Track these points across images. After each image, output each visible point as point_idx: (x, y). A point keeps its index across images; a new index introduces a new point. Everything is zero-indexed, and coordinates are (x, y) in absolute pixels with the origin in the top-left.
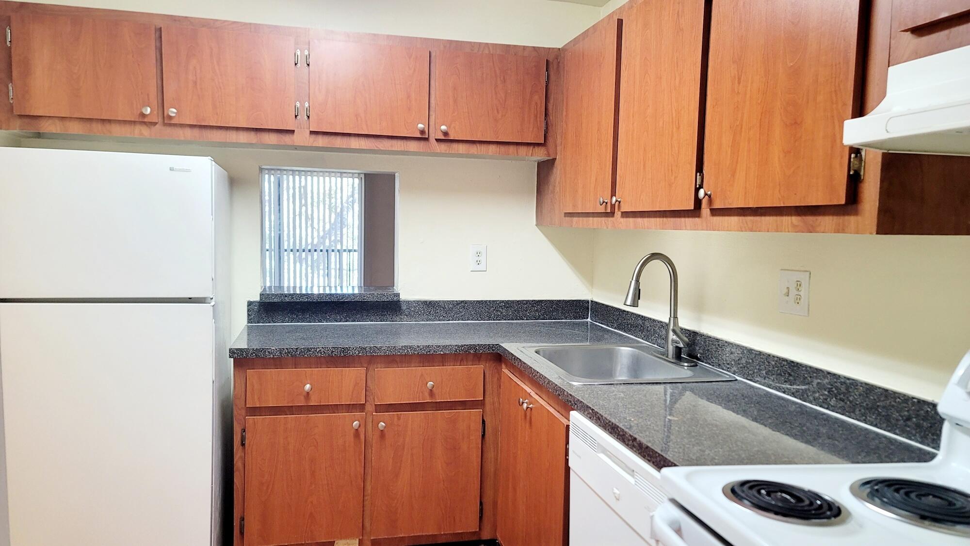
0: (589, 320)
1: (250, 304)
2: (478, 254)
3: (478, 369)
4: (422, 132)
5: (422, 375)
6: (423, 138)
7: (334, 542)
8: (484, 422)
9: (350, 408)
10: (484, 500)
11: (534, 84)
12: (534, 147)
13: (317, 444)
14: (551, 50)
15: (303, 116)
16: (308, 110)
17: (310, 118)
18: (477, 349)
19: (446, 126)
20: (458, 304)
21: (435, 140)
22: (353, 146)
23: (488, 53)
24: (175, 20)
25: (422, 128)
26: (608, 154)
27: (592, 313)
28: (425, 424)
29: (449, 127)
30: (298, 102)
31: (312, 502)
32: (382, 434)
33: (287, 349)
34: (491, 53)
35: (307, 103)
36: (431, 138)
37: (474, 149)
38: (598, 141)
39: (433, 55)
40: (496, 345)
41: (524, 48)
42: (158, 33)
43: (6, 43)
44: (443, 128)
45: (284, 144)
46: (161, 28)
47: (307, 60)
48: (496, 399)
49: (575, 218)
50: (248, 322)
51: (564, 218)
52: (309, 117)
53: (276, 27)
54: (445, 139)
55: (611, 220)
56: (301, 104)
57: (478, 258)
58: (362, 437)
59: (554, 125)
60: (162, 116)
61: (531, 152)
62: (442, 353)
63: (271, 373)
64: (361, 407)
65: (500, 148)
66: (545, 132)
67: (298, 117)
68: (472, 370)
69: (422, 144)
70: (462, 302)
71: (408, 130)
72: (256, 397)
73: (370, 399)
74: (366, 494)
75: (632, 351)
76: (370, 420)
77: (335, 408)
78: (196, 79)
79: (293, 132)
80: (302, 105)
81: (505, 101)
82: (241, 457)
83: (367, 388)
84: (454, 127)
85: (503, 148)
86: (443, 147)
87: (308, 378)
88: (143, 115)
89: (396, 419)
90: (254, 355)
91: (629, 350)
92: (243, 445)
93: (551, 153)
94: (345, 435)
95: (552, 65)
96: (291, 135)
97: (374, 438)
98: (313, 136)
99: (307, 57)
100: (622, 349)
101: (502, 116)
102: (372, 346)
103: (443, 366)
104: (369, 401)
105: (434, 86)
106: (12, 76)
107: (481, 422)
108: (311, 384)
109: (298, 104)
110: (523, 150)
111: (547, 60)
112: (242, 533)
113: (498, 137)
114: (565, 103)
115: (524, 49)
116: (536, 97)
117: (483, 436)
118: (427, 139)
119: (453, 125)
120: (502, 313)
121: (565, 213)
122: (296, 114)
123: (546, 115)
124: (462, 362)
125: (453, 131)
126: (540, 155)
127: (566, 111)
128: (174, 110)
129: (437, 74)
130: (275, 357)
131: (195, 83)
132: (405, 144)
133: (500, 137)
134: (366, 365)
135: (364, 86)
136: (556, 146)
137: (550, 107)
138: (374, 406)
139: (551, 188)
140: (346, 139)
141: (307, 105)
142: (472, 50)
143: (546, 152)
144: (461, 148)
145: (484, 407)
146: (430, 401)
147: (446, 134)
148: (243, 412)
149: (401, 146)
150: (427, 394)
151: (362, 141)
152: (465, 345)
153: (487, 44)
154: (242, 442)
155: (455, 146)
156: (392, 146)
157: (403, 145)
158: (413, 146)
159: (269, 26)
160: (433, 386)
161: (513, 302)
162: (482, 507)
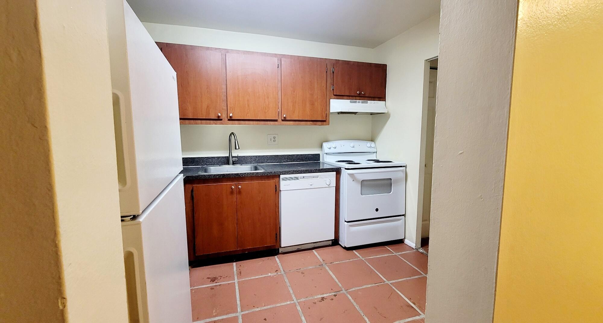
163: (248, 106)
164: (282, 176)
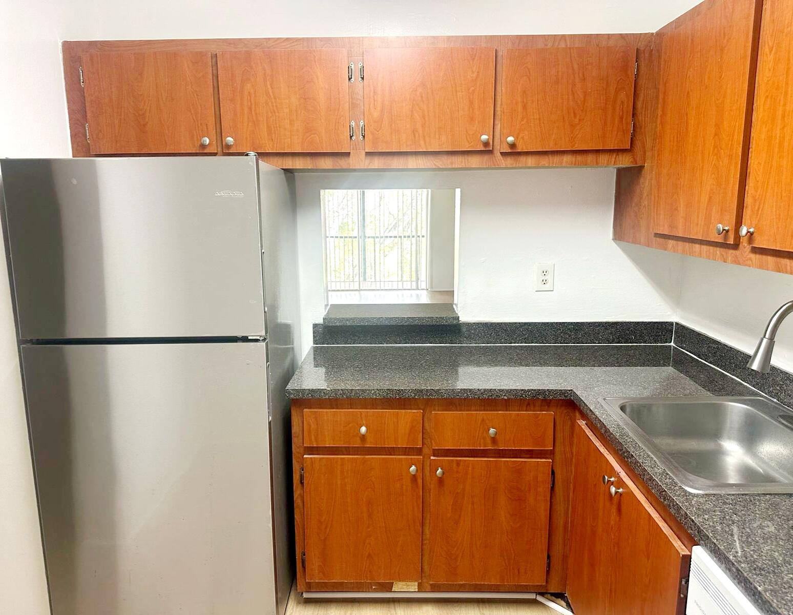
0: (672, 344)
1: (315, 326)
2: (545, 273)
3: (547, 415)
4: (486, 144)
5: (483, 420)
6: (487, 150)
7: (393, 583)
8: (553, 473)
9: (406, 451)
10: (552, 554)
11: (621, 79)
12: (618, 155)
13: (374, 486)
14: (642, 36)
15: (358, 137)
16: (364, 129)
17: (365, 138)
18: (546, 394)
19: (513, 136)
20: (521, 327)
21: (500, 154)
22: (410, 167)
23: (564, 46)
24: (230, 44)
25: (486, 139)
26: (733, 168)
27: (677, 337)
28: (487, 472)
29: (517, 138)
30: (353, 121)
31: (370, 544)
32: (441, 480)
33: (342, 390)
34: (568, 46)
35: (362, 121)
36: (495, 152)
37: (544, 161)
38: (714, 149)
39: (500, 54)
40: (569, 390)
41: (609, 36)
42: (214, 60)
43: (80, 83)
44: (510, 139)
45: (340, 168)
46: (216, 54)
47: (361, 73)
48: (568, 449)
49: (670, 241)
50: (314, 343)
51: (654, 238)
52: (364, 136)
53: (329, 39)
54: (513, 152)
55: (732, 253)
56: (356, 123)
57: (544, 278)
58: (420, 481)
59: (643, 127)
60: (221, 145)
61: (613, 159)
62: (506, 398)
63: (327, 413)
64: (419, 451)
65: (576, 158)
66: (632, 135)
67: (354, 138)
68: (540, 417)
69: (486, 158)
70: (526, 324)
71: (470, 143)
72: (313, 437)
73: (428, 442)
74: (424, 538)
75: (747, 409)
76: (427, 463)
77: (391, 451)
78: (251, 104)
79: (348, 154)
80: (357, 125)
81: (584, 101)
82: (300, 495)
83: (424, 431)
84: (523, 138)
85: (580, 158)
86: (509, 161)
87: (363, 419)
88: (203, 146)
89: (455, 465)
90: (310, 395)
91: (742, 408)
92: (302, 483)
93: (638, 159)
94: (402, 479)
95: (642, 55)
96: (346, 159)
97: (432, 485)
98: (369, 158)
99: (362, 70)
100: (732, 406)
101: (580, 120)
102: (429, 388)
103: (507, 410)
104: (425, 444)
105: (500, 91)
106: (86, 116)
107: (551, 473)
108: (366, 427)
109: (353, 123)
110: (603, 158)
111: (637, 49)
112: (304, 567)
113: (574, 145)
114: (661, 101)
115: (609, 38)
116: (622, 96)
117: (553, 488)
118: (491, 152)
119: (521, 135)
120: (570, 335)
121: (655, 233)
122: (351, 135)
123: (634, 115)
124: (528, 407)
125: (521, 141)
126: (625, 162)
127: (663, 111)
128: (231, 139)
129: (504, 77)
130: (330, 398)
131: (250, 109)
132: (466, 161)
133: (576, 146)
134: (422, 407)
135: (422, 97)
136: (645, 152)
137: (639, 104)
138: (431, 450)
139: (636, 199)
140: (403, 159)
141: (362, 124)
142: (546, 45)
143: (632, 160)
144: (530, 160)
145: (553, 457)
146: (493, 448)
147: (513, 146)
148: (302, 450)
149: (462, 162)
150: (489, 441)
151: (420, 160)
152: (532, 390)
153: (564, 36)
154: (301, 481)
155: (523, 159)
156: (452, 163)
157: (463, 161)
158: (474, 161)
159: (321, 39)
160: (496, 434)
161: (583, 324)
162: (550, 561)
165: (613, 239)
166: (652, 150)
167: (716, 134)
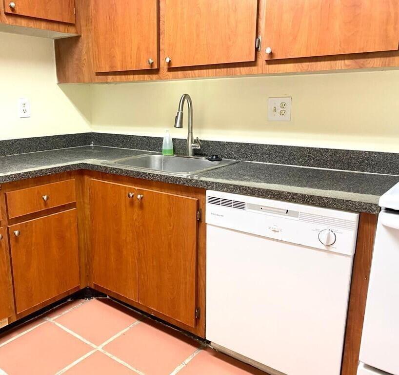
0: (92, 145)
2: (24, 105)
3: (72, 181)
5: (37, 192)
12: (69, 27)
20: (15, 142)
21: (4, 14)
27: (95, 140)
37: (32, 24)
38: (138, 22)
40: (81, 164)
44: (13, 4)
51: (96, 77)
54: (13, 14)
57: (24, 108)
59: (78, 12)
61: (67, 30)
65: (48, 25)
66: (75, 16)
68: (68, 183)
70: (18, 140)
73: (4, 216)
76: (6, 232)
83: (2, 209)
84: (18, 5)
85: (50, 26)
86: (9, 21)
89: (24, 227)
93: (78, 31)
104: (3, 218)
120: (44, 145)
121: (96, 73)
123: (75, 3)
124: (60, 179)
125: (18, 7)
133: (49, 17)
136: (82, 27)
138: (7, 221)
143: (75, 31)
144: (23, 22)
145: (76, 206)
146: (45, 209)
147: (13, 9)
150: (43, 205)
152: (64, 166)
155: (19, 20)
161: (49, 137)
163: (198, 36)
164: (209, 193)
165: (58, 84)
166: (87, 25)
167: (138, 14)
